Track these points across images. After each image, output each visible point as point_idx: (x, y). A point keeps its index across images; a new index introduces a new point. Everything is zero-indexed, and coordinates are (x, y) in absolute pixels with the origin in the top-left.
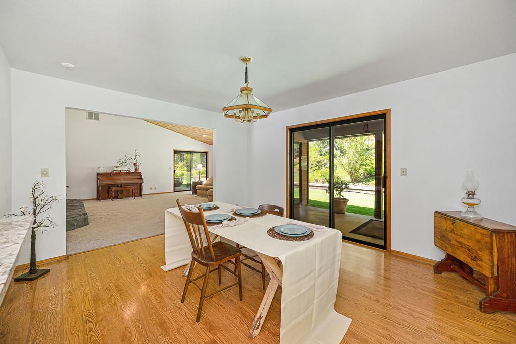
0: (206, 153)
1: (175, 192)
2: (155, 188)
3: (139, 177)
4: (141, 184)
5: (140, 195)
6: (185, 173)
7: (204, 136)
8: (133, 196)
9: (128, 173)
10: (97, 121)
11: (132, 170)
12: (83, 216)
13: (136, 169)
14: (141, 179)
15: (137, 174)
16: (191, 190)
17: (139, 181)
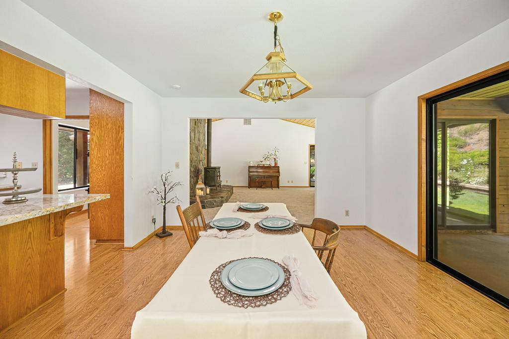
1: (310, 187)
2: (292, 182)
3: (277, 171)
4: (278, 177)
5: (278, 187)
8: (272, 187)
9: (269, 167)
10: (250, 125)
11: (273, 165)
12: (221, 199)
13: (276, 164)
14: (279, 172)
15: (277, 168)
17: (277, 174)
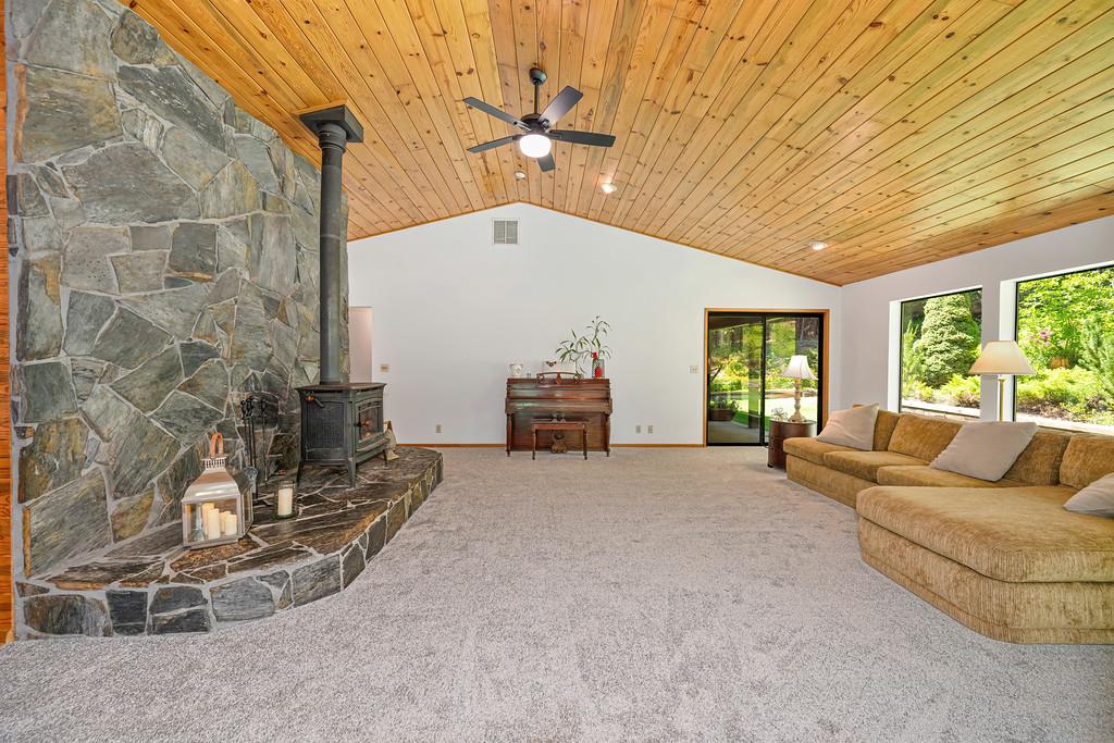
0: (820, 317)
1: (708, 444)
2: (650, 430)
3: (602, 395)
4: (607, 416)
5: (605, 446)
6: (745, 380)
7: (819, 247)
8: (584, 447)
9: (576, 382)
10: (514, 246)
11: (589, 374)
13: (598, 371)
14: (607, 399)
15: (600, 383)
16: (762, 443)
17: (602, 407)
